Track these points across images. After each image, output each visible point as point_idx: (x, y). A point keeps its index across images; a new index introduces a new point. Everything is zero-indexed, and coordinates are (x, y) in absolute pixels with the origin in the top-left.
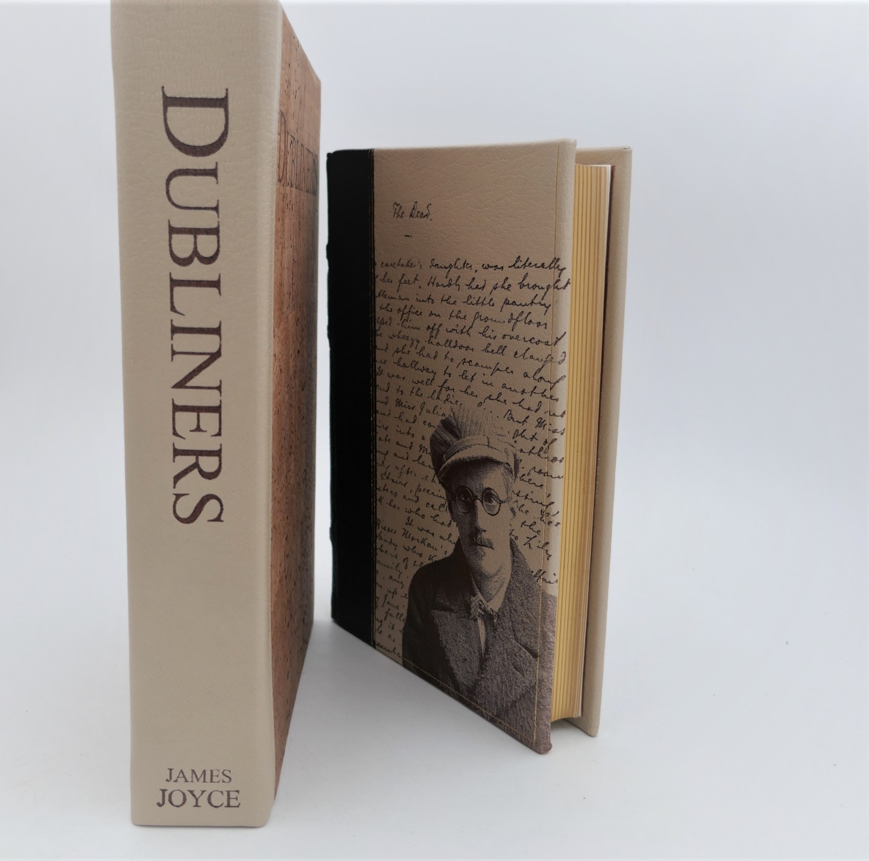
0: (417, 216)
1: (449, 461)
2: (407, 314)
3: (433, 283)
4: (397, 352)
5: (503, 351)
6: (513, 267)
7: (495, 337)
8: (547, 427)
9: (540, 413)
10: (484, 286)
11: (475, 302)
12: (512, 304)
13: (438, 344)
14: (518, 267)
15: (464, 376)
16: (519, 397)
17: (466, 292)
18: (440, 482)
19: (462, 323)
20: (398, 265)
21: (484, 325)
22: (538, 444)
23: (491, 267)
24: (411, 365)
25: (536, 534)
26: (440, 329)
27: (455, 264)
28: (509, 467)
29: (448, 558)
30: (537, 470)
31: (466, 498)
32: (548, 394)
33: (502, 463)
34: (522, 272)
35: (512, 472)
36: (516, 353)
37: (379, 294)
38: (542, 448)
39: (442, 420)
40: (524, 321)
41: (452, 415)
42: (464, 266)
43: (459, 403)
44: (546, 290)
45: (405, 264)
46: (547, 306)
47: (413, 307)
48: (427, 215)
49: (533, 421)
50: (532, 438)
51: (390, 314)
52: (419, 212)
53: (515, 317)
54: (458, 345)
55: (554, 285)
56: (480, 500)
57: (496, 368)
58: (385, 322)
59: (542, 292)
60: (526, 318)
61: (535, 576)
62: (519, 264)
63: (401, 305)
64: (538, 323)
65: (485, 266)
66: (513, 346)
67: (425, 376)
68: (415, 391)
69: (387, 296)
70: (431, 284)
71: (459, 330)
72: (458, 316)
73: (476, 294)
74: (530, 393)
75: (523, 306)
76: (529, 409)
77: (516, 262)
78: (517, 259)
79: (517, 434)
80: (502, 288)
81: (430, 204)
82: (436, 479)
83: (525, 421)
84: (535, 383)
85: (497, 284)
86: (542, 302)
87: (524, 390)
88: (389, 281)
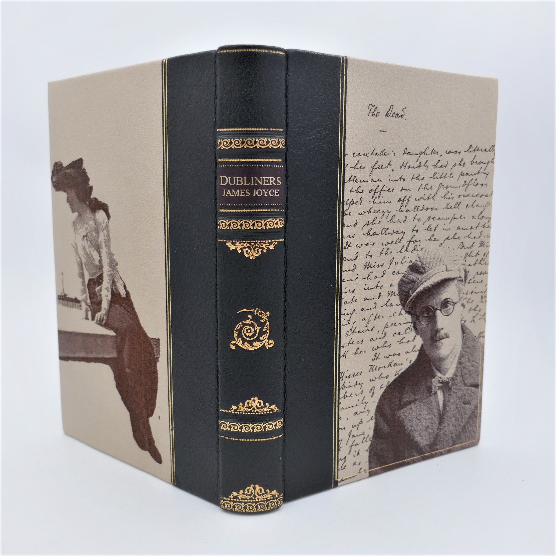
0: (393, 116)
1: (415, 293)
2: (379, 193)
3: (405, 166)
4: (367, 225)
5: (458, 206)
6: (467, 152)
7: (453, 198)
8: (485, 245)
9: (482, 238)
10: (447, 165)
11: (439, 176)
12: (466, 175)
13: (408, 211)
14: (470, 152)
15: (429, 229)
16: (468, 232)
17: (432, 170)
18: (407, 312)
19: (428, 193)
20: (372, 154)
21: (445, 191)
22: (479, 257)
23: (452, 152)
24: (382, 232)
25: (478, 312)
26: (409, 199)
27: (425, 152)
28: (461, 279)
29: (413, 364)
30: (479, 273)
31: (428, 314)
32: (486, 225)
33: (456, 278)
34: (473, 154)
35: (462, 281)
36: (467, 205)
37: (350, 180)
38: (483, 258)
39: (410, 266)
40: (473, 184)
41: (418, 259)
42: (432, 153)
43: (424, 249)
44: (487, 164)
45: (379, 153)
46: (487, 174)
47: (385, 187)
48: (402, 116)
49: (477, 244)
50: (476, 255)
51: (361, 195)
52: (394, 113)
53: (467, 183)
54: (425, 208)
55: (492, 161)
56: (439, 309)
57: (453, 218)
58: (355, 202)
59: (484, 166)
60: (474, 183)
61: (477, 338)
62: (471, 150)
63: (374, 186)
64: (481, 185)
65: (447, 152)
66: (465, 201)
67: (395, 237)
68: (384, 252)
69: (358, 181)
70: (403, 167)
71: (426, 197)
72: (426, 188)
73: (440, 171)
74: (476, 228)
75: (473, 175)
76: (475, 238)
77: (469, 148)
78: (470, 146)
79: (467, 255)
80: (459, 165)
81: (406, 108)
82: (403, 312)
83: (472, 246)
84: (479, 221)
85: (456, 163)
86: (485, 172)
87: (472, 227)
88: (361, 168)
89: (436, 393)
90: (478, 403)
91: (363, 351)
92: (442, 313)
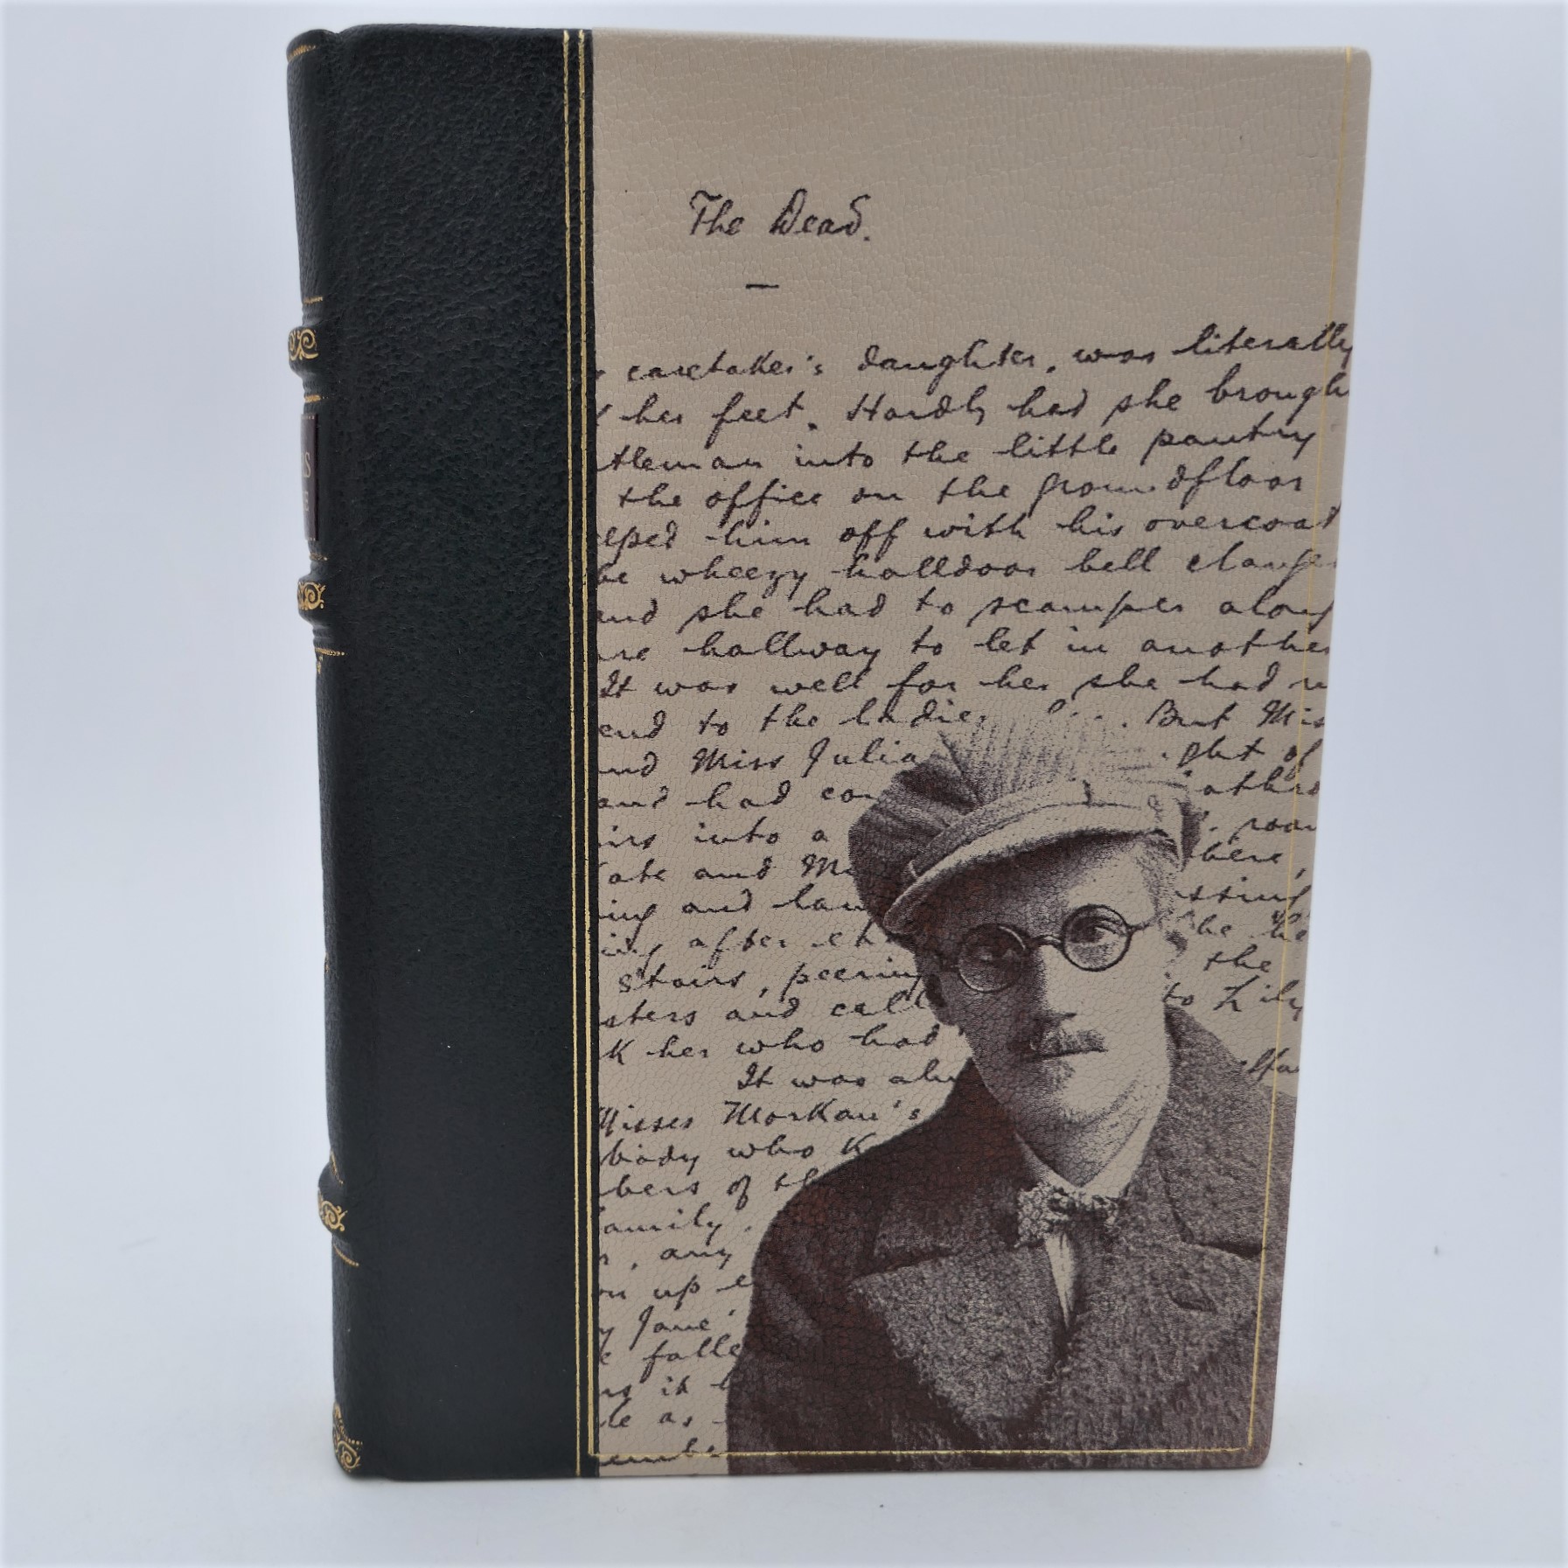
0: (805, 229)
1: (931, 874)
2: (751, 508)
3: (873, 412)
4: (702, 619)
5: (1148, 559)
6: (1191, 352)
7: (1118, 531)
8: (1297, 718)
9: (1275, 691)
10: (1082, 404)
11: (1043, 447)
12: (1185, 442)
13: (888, 574)
14: (1208, 351)
15: (996, 642)
16: (1203, 664)
17: (1006, 426)
18: (892, 937)
19: (987, 510)
20: (714, 369)
21: (1076, 504)
22: (1263, 766)
23: (1106, 356)
24: (768, 645)
25: (1258, 972)
26: (897, 532)
27: (967, 356)
28: (1163, 838)
29: (924, 1124)
30: (1262, 823)
31: (996, 954)
32: (1302, 641)
33: (1140, 833)
34: (1225, 362)
35: (1173, 849)
36: (1195, 560)
37: (617, 461)
38: (1281, 769)
39: (904, 773)
40: (1225, 479)
41: (944, 751)
42: (1003, 359)
43: (973, 718)
44: (1300, 400)
45: (745, 362)
46: (1304, 436)
47: (778, 485)
48: (848, 227)
49: (1252, 705)
50: (1247, 754)
51: (671, 513)
52: (813, 218)
53: (1192, 472)
54: (973, 566)
55: (1329, 386)
56: (1052, 943)
57: (1121, 607)
58: (643, 538)
59: (1289, 407)
60: (1232, 472)
61: (1252, 1071)
62: (1212, 343)
63: (728, 484)
64: (1271, 481)
65: (1083, 356)
66: (1177, 546)
67: (830, 667)
68: (781, 715)
69: (656, 463)
70: (862, 416)
71: (978, 525)
72: (975, 491)
73: (1049, 428)
74: (1241, 650)
75: (1223, 443)
76: (1236, 686)
77: (1202, 339)
78: (1205, 331)
79: (1193, 751)
80: (1148, 406)
81: (867, 197)
82: (876, 933)
83: (1223, 716)
84: (1263, 622)
85: (1130, 397)
86: (1289, 430)
87: (1221, 644)
88: (668, 418)
89: (1036, 1244)
90: (1254, 1313)
91: (697, 1049)
92: (1067, 957)
